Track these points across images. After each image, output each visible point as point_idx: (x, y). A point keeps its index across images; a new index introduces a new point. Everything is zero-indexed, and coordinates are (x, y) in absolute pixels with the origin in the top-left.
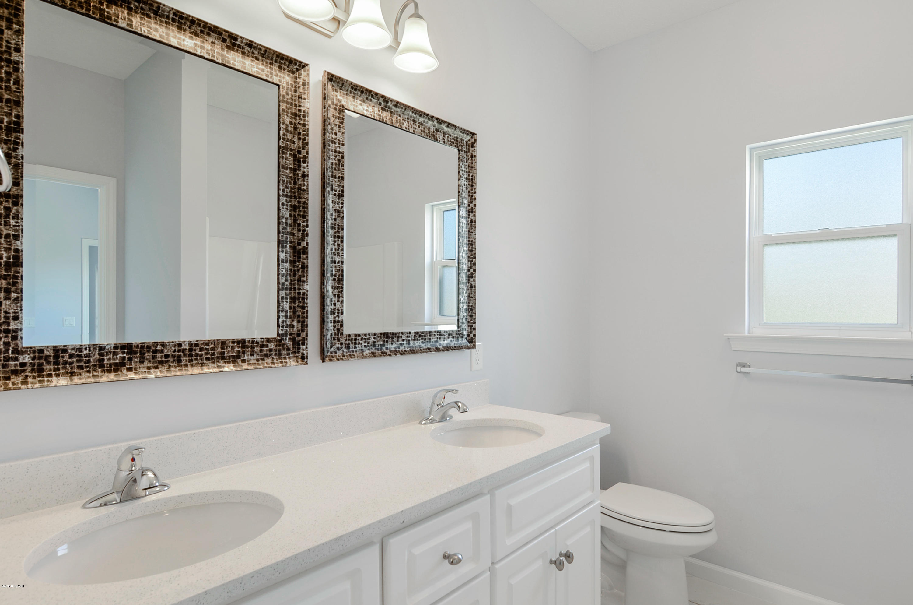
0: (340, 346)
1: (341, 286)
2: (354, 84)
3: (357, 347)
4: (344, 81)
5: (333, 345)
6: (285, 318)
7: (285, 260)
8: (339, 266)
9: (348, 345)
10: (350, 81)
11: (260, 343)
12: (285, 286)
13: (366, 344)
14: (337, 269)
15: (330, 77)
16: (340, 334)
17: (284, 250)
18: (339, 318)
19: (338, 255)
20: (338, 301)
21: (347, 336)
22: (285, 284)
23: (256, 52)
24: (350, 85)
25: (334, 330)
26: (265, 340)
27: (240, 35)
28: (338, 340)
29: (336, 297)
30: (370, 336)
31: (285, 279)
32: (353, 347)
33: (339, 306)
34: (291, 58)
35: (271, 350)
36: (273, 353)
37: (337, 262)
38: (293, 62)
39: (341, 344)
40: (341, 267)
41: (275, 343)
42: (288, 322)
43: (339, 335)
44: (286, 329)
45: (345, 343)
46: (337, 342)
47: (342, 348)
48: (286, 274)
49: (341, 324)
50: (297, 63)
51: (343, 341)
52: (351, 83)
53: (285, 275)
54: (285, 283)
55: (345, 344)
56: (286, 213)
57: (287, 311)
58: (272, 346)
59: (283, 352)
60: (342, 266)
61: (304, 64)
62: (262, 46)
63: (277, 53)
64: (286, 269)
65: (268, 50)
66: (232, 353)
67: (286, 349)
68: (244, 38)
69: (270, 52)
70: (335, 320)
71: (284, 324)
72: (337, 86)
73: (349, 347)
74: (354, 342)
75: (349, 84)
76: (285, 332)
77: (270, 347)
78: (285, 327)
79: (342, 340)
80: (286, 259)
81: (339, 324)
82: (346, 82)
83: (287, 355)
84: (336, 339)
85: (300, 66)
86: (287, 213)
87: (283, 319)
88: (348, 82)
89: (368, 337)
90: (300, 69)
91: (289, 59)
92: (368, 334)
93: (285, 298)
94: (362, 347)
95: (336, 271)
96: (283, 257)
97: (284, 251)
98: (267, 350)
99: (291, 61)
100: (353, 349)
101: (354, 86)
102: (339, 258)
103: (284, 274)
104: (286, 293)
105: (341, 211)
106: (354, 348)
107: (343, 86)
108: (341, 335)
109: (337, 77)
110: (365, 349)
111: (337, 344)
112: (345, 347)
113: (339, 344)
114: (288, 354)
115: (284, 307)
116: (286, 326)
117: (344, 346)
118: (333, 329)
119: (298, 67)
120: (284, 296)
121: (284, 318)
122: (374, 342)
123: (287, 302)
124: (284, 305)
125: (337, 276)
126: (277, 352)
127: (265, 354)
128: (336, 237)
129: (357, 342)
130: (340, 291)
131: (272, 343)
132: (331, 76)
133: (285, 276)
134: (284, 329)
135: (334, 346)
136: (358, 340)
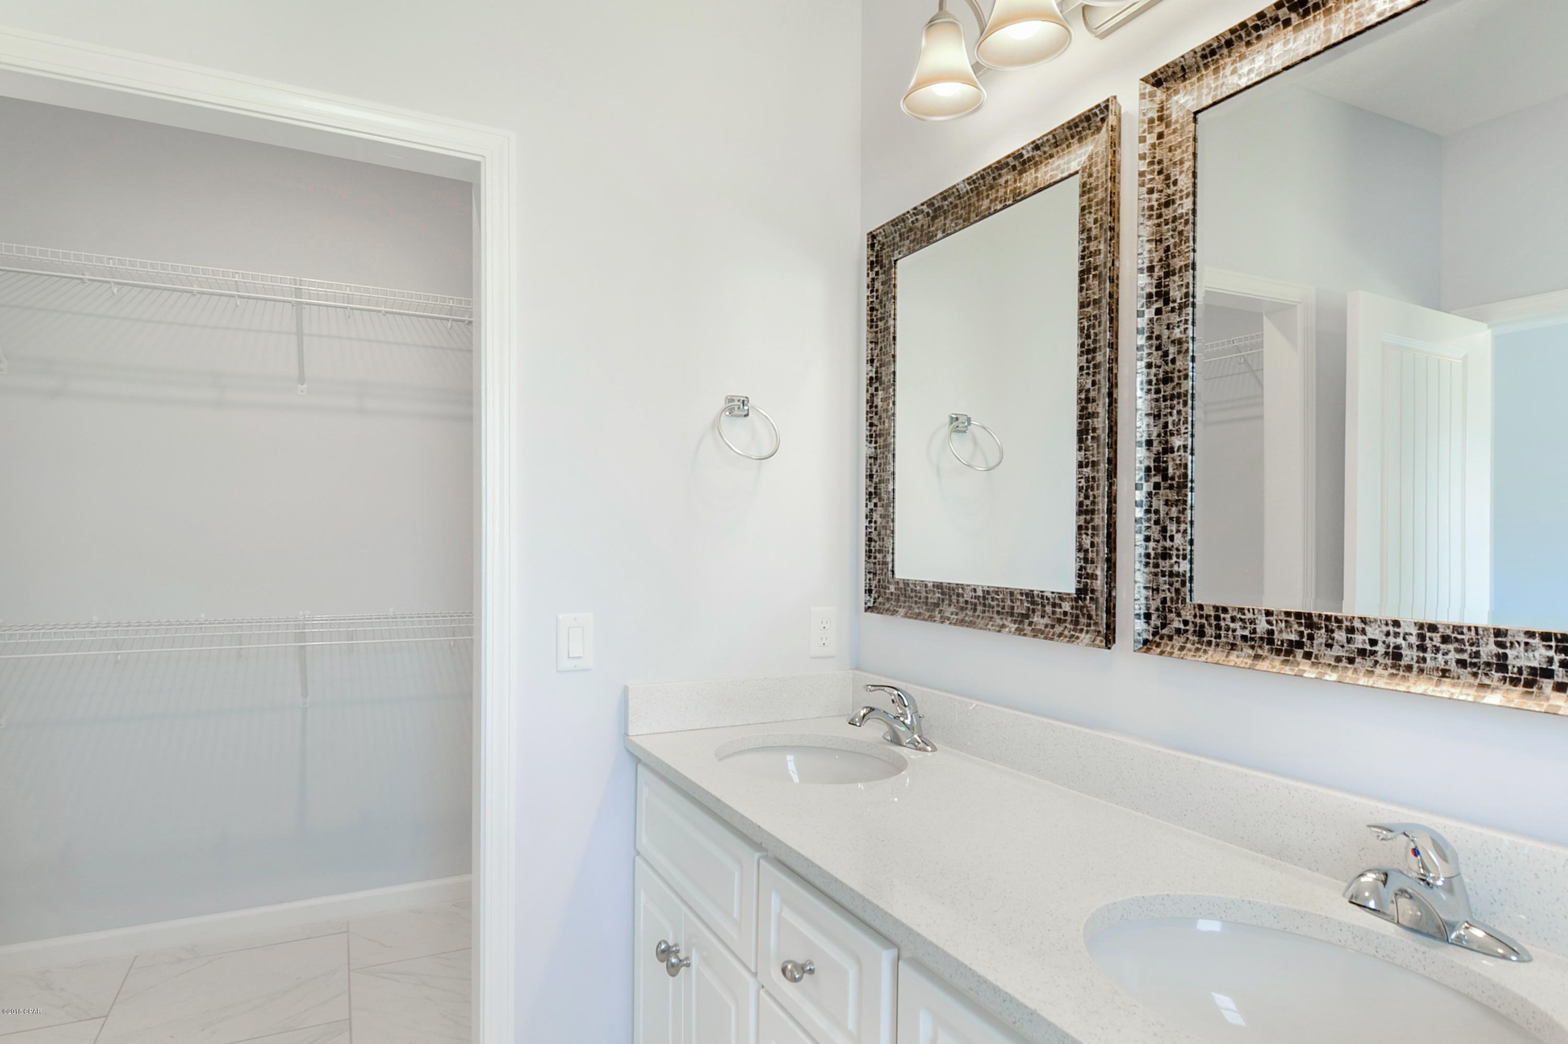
0: (1182, 626)
1: (1184, 500)
2: (1200, 49)
3: (1223, 635)
4: (1180, 62)
5: (1168, 622)
6: (1084, 563)
7: (1084, 463)
8: (1180, 456)
9: (1200, 627)
10: (1188, 53)
11: (1052, 600)
12: (1085, 508)
13: (1246, 633)
14: (1176, 464)
15: (1152, 80)
16: (1180, 601)
17: (1083, 445)
18: (1179, 567)
19: (1177, 435)
20: (1178, 531)
21: (1195, 608)
22: (1085, 504)
23: (1047, 149)
24: (1196, 58)
25: (1169, 591)
26: (1057, 596)
27: (1020, 147)
28: (1179, 615)
29: (1175, 522)
30: (1254, 613)
31: (1085, 495)
32: (1214, 635)
33: (1179, 542)
34: (1083, 114)
35: (1065, 613)
36: (1069, 618)
37: (1176, 449)
38: (1091, 116)
39: (1186, 623)
40: (1183, 459)
41: (1071, 604)
42: (1088, 568)
43: (1178, 603)
44: (1086, 580)
45: (1193, 622)
46: (1176, 619)
47: (1186, 631)
48: (1086, 487)
49: (1182, 580)
50: (1095, 112)
51: (1190, 618)
52: (1192, 53)
53: (1084, 488)
54: (1085, 501)
55: (1195, 624)
56: (1086, 383)
57: (1088, 550)
58: (1066, 606)
59: (1083, 620)
60: (1184, 456)
61: (1104, 105)
62: (1046, 135)
63: (1066, 125)
64: (1085, 478)
65: (1054, 133)
66: (1022, 610)
67: (1086, 616)
68: (1025, 146)
69: (1059, 133)
70: (1172, 571)
71: (1083, 572)
72: (1175, 81)
73: (1204, 632)
74: (1214, 623)
75: (1193, 57)
76: (1084, 586)
77: (1064, 609)
78: (1085, 578)
79: (1186, 615)
80: (1087, 460)
81: (1179, 579)
82: (1185, 60)
83: (1087, 627)
84: (1174, 610)
85: (1103, 111)
86: (1088, 381)
87: (1080, 564)
88: (1186, 57)
89: (1249, 616)
90: (1106, 113)
91: (1083, 117)
92: (1249, 610)
93: (1084, 527)
94: (1234, 638)
95: (1174, 469)
96: (1082, 458)
97: (1083, 448)
98: (1061, 612)
99: (1087, 118)
100: (1212, 639)
101: (1204, 49)
102: (1180, 440)
103: (1082, 487)
104: (1085, 519)
105: (1184, 339)
106: (1215, 638)
107: (1187, 71)
108: (1182, 603)
109: (1163, 70)
110: (1243, 644)
111: (1177, 622)
112: (1195, 631)
113: (1180, 621)
114: (1089, 625)
115: (1083, 543)
116: (1085, 575)
117: (1192, 629)
118: (1169, 589)
119: (1102, 116)
120: (1083, 524)
121: (1082, 561)
122: (1271, 632)
123: (1087, 534)
124: (1082, 539)
125: (1177, 479)
126: (1074, 619)
127: (1057, 618)
128: (1174, 397)
129: (1223, 624)
130: (1181, 509)
131: (1066, 603)
132: (1153, 78)
133: (1084, 491)
134: (1083, 580)
135: (1169, 624)
136: (1224, 619)
